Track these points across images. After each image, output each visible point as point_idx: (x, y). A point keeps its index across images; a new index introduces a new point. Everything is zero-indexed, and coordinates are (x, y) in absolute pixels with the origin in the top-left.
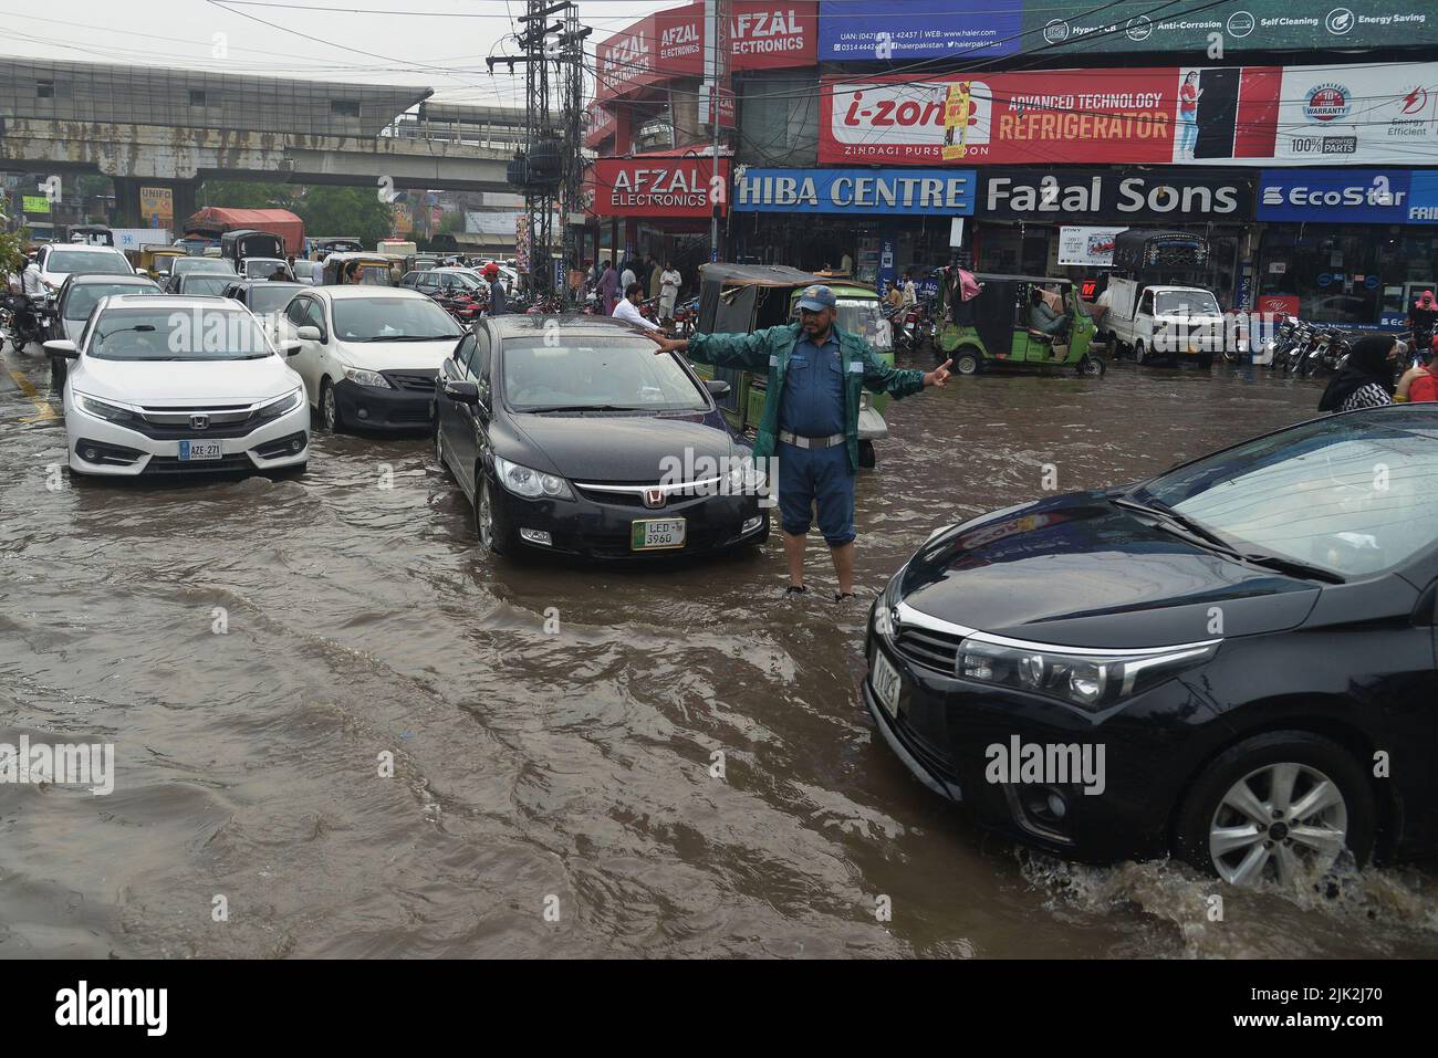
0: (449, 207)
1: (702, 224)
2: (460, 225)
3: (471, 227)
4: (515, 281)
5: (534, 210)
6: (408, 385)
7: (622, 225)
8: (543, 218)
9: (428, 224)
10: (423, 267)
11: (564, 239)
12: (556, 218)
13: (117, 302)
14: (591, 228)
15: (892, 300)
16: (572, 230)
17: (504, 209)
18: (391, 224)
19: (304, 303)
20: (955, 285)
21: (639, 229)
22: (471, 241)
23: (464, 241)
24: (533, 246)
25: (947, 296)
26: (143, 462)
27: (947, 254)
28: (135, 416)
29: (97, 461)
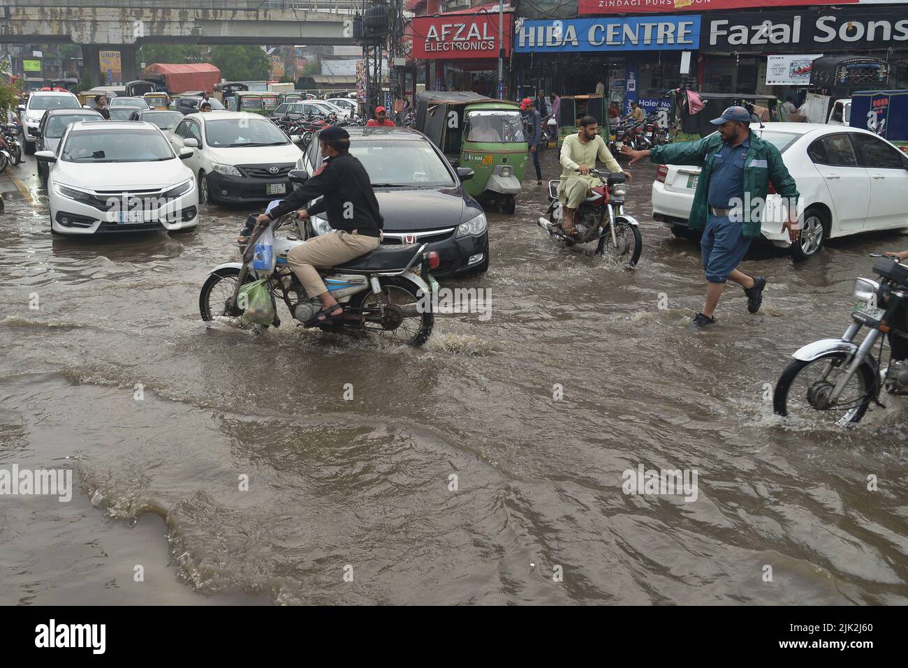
0: (310, 57)
1: (491, 63)
2: (317, 70)
3: (325, 71)
4: (356, 108)
5: (368, 57)
6: (252, 174)
7: (433, 65)
8: (375, 62)
9: (295, 69)
10: (291, 100)
11: (391, 76)
12: (385, 62)
13: (78, 126)
14: (410, 69)
15: (636, 115)
16: (396, 70)
17: (348, 57)
18: (269, 71)
19: (188, 123)
20: (684, 102)
21: (445, 68)
22: (325, 81)
23: (320, 81)
24: (368, 83)
25: (678, 111)
26: (96, 225)
27: (677, 79)
28: (91, 197)
29: (69, 225)
